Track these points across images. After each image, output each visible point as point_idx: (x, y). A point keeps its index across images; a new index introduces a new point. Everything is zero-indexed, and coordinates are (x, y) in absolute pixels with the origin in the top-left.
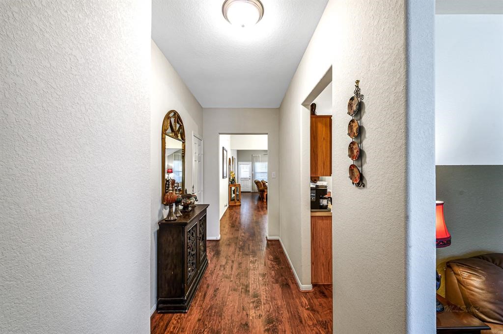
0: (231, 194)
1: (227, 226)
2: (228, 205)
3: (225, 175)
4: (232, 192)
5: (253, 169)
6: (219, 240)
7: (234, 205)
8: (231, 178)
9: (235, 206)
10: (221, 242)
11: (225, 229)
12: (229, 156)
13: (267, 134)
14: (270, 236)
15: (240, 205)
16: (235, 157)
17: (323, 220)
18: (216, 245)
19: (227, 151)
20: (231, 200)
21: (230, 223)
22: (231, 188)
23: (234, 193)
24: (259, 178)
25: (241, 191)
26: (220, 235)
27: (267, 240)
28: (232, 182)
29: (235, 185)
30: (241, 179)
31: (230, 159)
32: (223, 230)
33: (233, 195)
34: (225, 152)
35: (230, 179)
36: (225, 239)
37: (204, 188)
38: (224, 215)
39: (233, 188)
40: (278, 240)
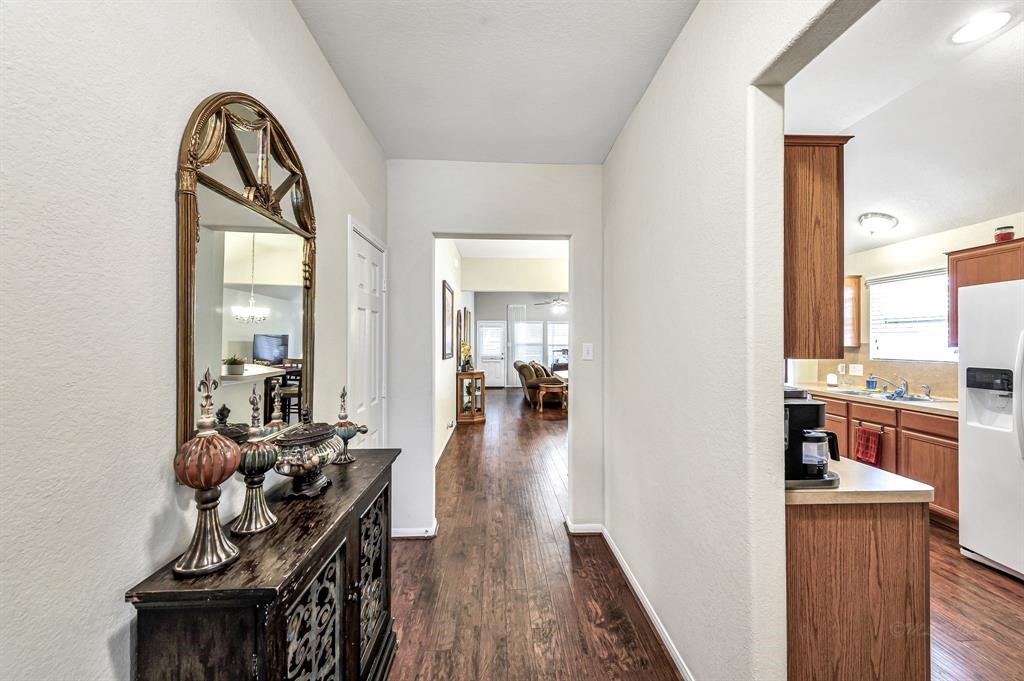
0: (462, 396)
1: (453, 486)
2: (455, 424)
3: (448, 351)
4: (465, 389)
5: (509, 337)
6: (435, 537)
7: (468, 423)
8: (463, 358)
9: (473, 423)
10: (437, 543)
11: (449, 494)
12: (459, 306)
13: (568, 237)
14: (575, 522)
15: (483, 422)
16: (471, 309)
17: (814, 517)
18: (424, 557)
19: (452, 294)
20: (461, 409)
21: (462, 475)
22: (462, 380)
23: (469, 393)
24: (524, 357)
25: (486, 385)
26: (435, 522)
27: (569, 534)
28: (465, 368)
29: (472, 374)
30: (483, 358)
31: (459, 312)
32: (444, 500)
33: (466, 399)
34: (448, 294)
35: (459, 358)
36: (451, 532)
37: (388, 392)
38: (447, 452)
39: (467, 382)
40: (600, 536)
